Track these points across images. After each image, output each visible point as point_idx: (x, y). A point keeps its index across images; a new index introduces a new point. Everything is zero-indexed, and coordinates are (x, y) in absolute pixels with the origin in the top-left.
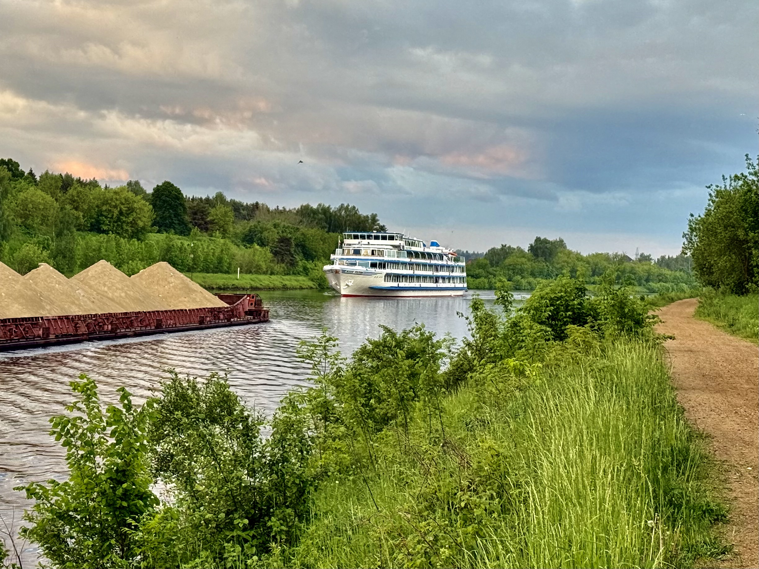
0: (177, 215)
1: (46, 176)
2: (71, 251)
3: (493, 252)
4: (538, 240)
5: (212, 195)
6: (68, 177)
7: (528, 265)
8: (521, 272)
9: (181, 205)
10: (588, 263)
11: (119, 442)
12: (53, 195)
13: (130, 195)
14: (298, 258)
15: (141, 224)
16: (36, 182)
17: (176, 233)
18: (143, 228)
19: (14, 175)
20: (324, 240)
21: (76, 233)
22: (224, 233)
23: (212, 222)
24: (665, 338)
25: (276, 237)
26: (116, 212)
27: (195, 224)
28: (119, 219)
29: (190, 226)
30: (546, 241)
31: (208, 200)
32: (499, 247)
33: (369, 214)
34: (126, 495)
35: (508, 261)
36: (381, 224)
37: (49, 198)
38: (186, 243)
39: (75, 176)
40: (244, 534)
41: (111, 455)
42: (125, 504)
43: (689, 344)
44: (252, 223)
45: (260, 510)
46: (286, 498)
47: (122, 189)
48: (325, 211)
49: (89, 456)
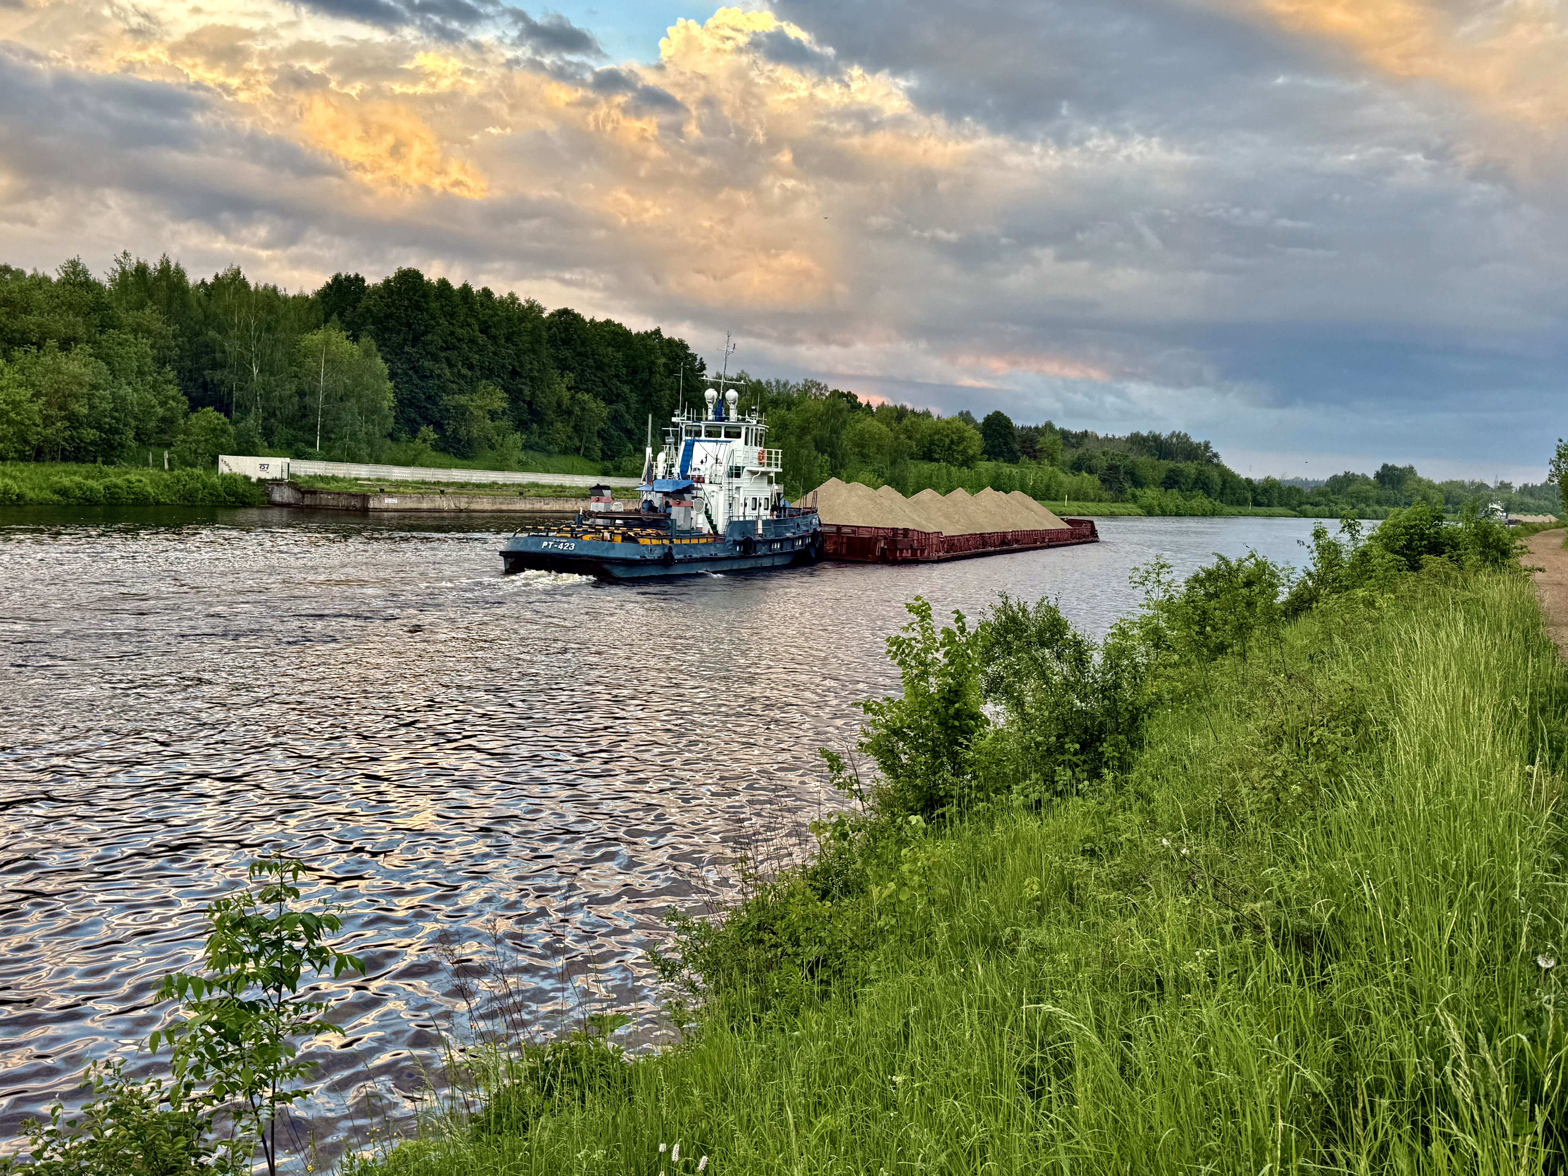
0: (1006, 444)
1: (882, 408)
2: (904, 478)
3: (1335, 479)
4: (1385, 467)
5: (1041, 424)
6: (903, 408)
7: (1373, 493)
8: (1366, 500)
9: (1011, 433)
10: (1441, 490)
11: (952, 663)
12: (888, 425)
13: (962, 424)
14: (1127, 485)
15: (971, 452)
16: (872, 413)
17: (1005, 461)
18: (973, 457)
19: (853, 407)
20: (1154, 468)
21: (909, 462)
22: (1053, 461)
23: (1041, 450)
24: (1532, 570)
25: (1105, 464)
26: (947, 441)
27: (1024, 453)
28: (950, 448)
29: (1019, 454)
30: (1394, 468)
31: (1037, 428)
32: (1341, 474)
33: (1202, 441)
34: (958, 715)
35: (1350, 489)
36: (1215, 451)
37: (884, 428)
38: (1014, 471)
39: (909, 407)
40: (1074, 759)
41: (944, 675)
42: (957, 723)
43: (1558, 577)
44: (1081, 451)
45: (1092, 735)
46: (1118, 724)
47: (954, 420)
48: (1156, 438)
49: (923, 676)
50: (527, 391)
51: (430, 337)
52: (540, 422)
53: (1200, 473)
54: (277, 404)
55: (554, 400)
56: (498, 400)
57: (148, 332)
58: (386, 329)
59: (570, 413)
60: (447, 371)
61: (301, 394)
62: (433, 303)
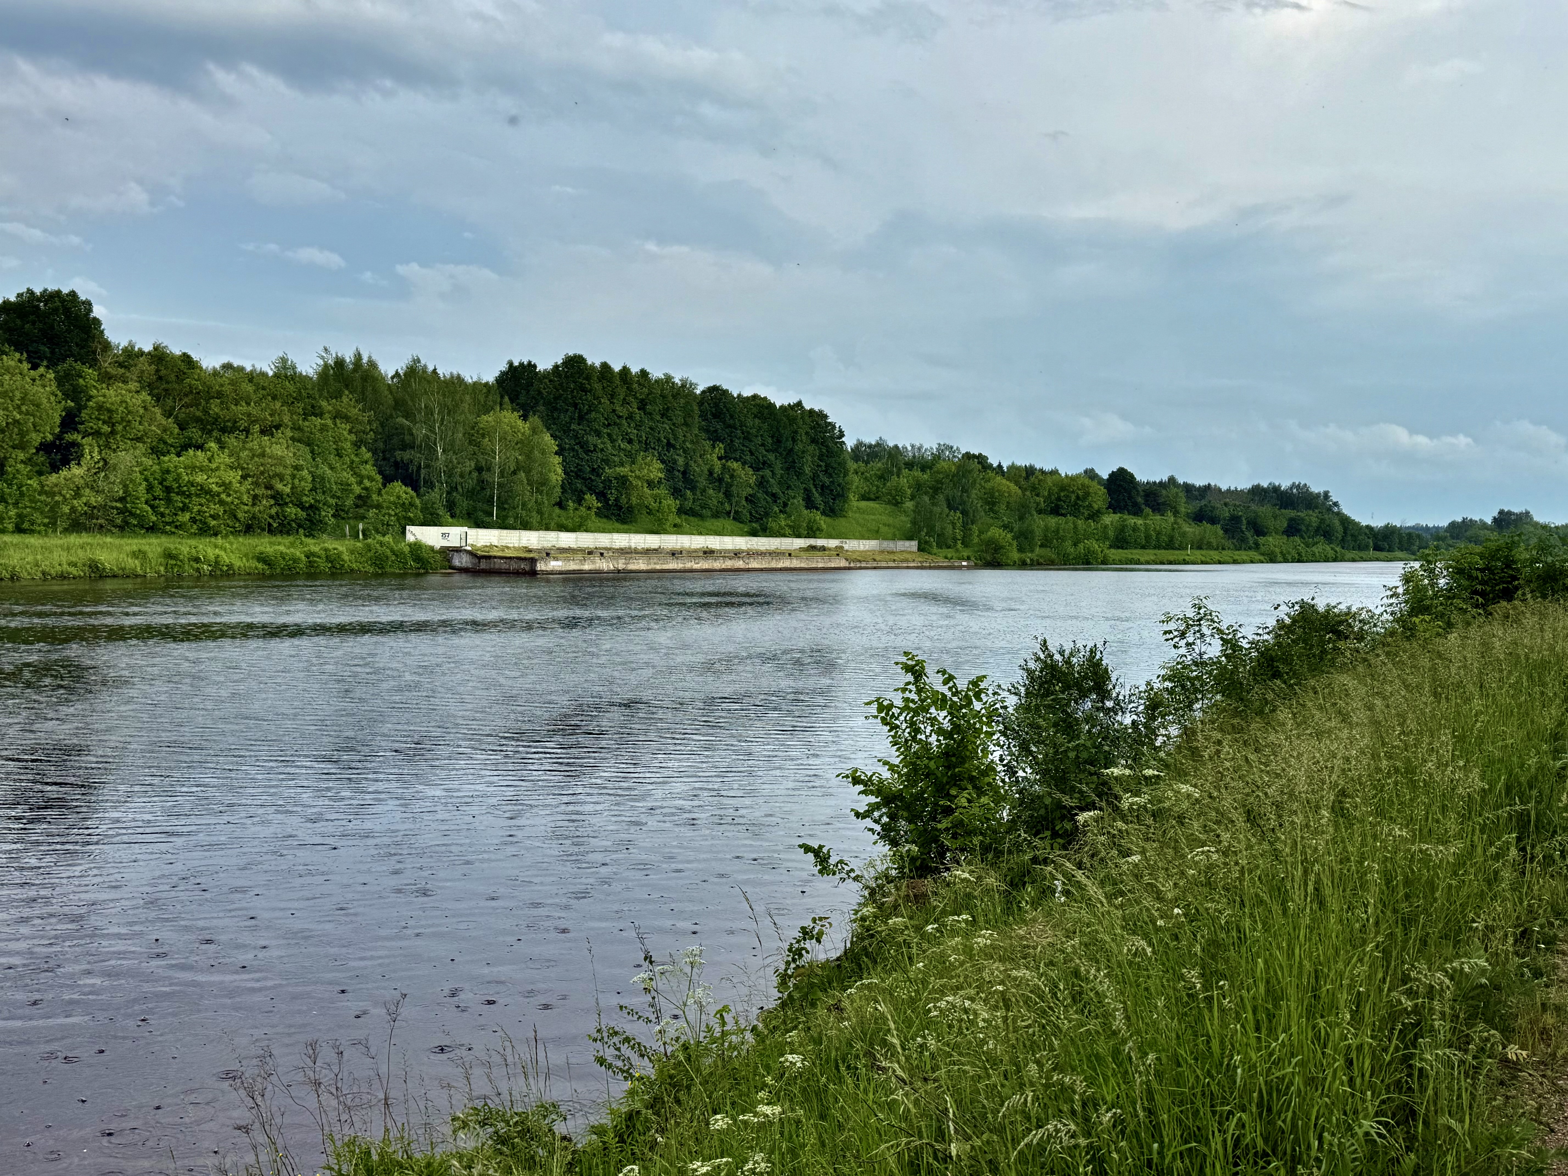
0: (1130, 498)
1: (1012, 467)
2: (1032, 532)
3: (1453, 525)
4: (1502, 512)
5: (1165, 479)
6: (1032, 467)
7: (1492, 537)
9: (1134, 488)
12: (1017, 483)
13: (1087, 481)
14: (1249, 534)
15: (1096, 507)
16: (1003, 472)
17: (1129, 514)
18: (1098, 511)
19: (983, 467)
21: (1038, 517)
22: (1176, 513)
23: (1164, 504)
25: (1227, 515)
26: (1073, 497)
27: (1147, 505)
28: (1076, 504)
29: (1143, 506)
30: (1510, 513)
31: (1160, 483)
32: (1460, 520)
33: (1321, 491)
35: (1469, 534)
36: (1335, 500)
37: (1013, 486)
38: (1139, 523)
39: (1038, 466)
44: (1203, 503)
47: (1079, 476)
48: (1276, 489)
50: (681, 461)
52: (693, 489)
53: (1322, 521)
54: (459, 479)
55: (705, 469)
56: (655, 470)
57: (346, 418)
58: (556, 409)
59: (720, 480)
60: (609, 445)
61: (479, 469)
62: (597, 386)
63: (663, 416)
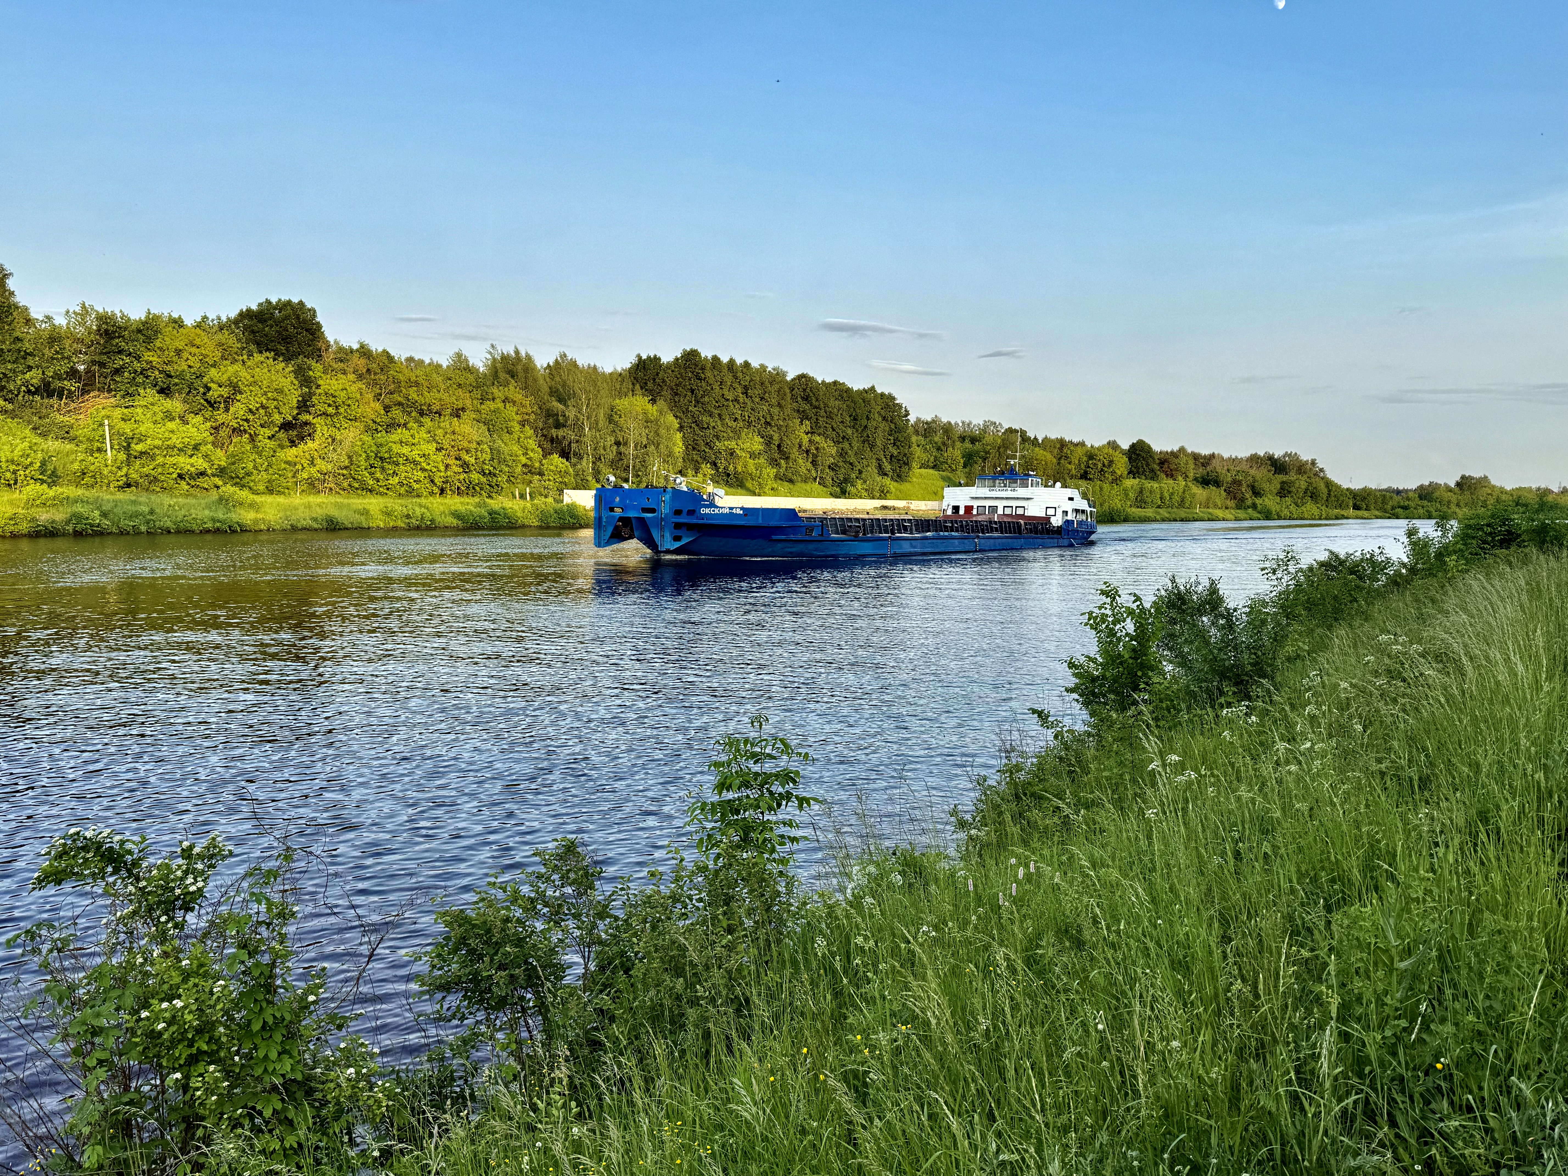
0: (1148, 465)
1: (1046, 439)
4: (1463, 477)
5: (1176, 449)
6: (1063, 440)
7: (1454, 498)
8: (1448, 504)
12: (1051, 453)
13: (1111, 451)
14: (1248, 496)
15: (1119, 473)
16: (1039, 444)
17: (1147, 479)
18: (1121, 476)
19: (1024, 440)
20: (1270, 481)
22: (1185, 477)
23: (1176, 470)
25: (1229, 479)
26: (1100, 465)
27: (1162, 471)
28: (1102, 470)
29: (1159, 472)
30: (1471, 478)
31: (1172, 453)
32: (1427, 483)
33: (1310, 459)
35: (1435, 495)
37: (1048, 455)
38: (1155, 486)
39: (1068, 439)
44: (1209, 469)
47: (1104, 447)
48: (1271, 458)
50: (776, 437)
51: (706, 399)
52: (787, 458)
53: (1309, 484)
54: (602, 452)
55: (796, 442)
56: (756, 443)
57: (513, 402)
58: (676, 394)
59: (808, 451)
60: (719, 423)
61: (618, 443)
62: (709, 374)
63: (762, 399)
